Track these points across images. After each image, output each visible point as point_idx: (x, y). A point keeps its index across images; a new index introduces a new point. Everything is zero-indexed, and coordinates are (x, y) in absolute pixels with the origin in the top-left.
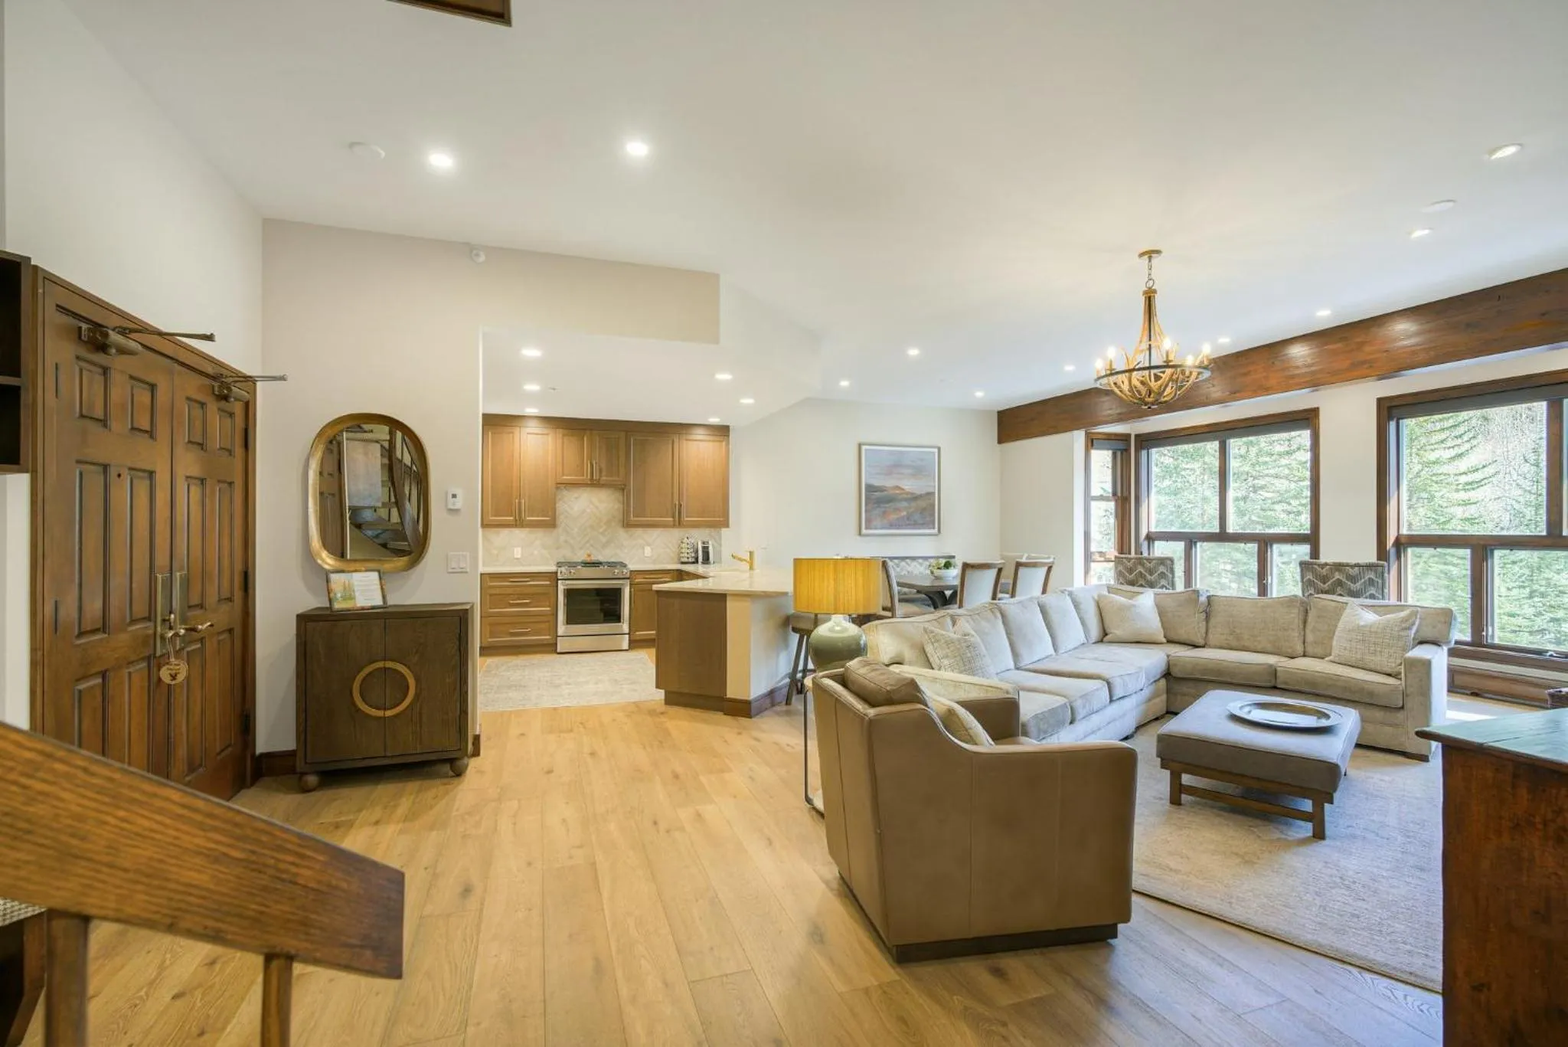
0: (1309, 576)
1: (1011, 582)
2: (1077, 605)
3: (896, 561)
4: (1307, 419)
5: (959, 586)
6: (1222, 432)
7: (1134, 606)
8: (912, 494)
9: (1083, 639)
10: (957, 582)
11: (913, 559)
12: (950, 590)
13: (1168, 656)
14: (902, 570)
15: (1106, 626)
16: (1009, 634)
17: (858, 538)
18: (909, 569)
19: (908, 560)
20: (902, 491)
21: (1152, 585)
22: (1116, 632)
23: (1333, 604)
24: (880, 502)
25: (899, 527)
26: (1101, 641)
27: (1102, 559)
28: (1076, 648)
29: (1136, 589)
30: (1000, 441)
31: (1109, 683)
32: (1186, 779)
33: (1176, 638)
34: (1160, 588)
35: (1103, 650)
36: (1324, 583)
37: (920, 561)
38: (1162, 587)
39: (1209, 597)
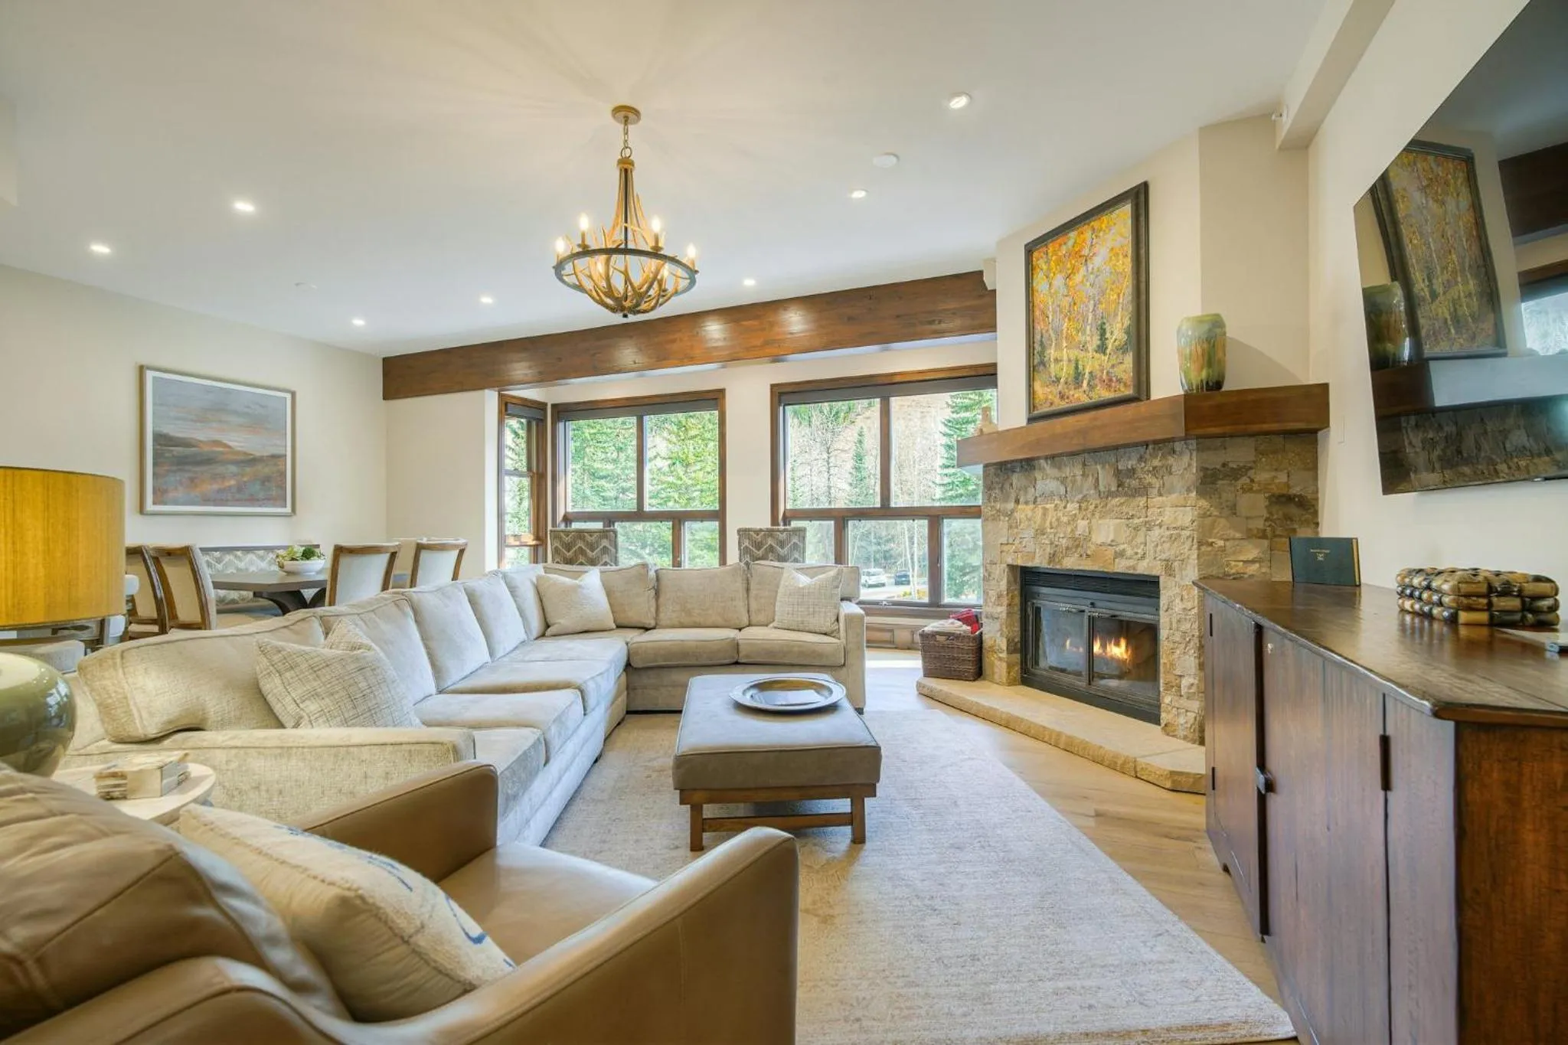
0: (747, 543)
1: (409, 572)
2: (513, 590)
3: (217, 554)
4: (713, 399)
5: (329, 583)
6: (640, 407)
7: (580, 586)
8: (245, 454)
9: (523, 636)
10: (325, 576)
11: (247, 550)
12: (314, 587)
13: (627, 644)
14: (226, 566)
15: (548, 616)
16: (425, 639)
17: (141, 517)
18: (242, 565)
19: (239, 553)
20: (227, 449)
21: (593, 562)
22: (561, 622)
23: (772, 569)
24: (182, 462)
25: (217, 503)
26: (543, 635)
27: (518, 543)
28: (516, 648)
29: (575, 568)
30: (387, 396)
31: (582, 692)
32: (709, 811)
33: (626, 622)
34: (602, 565)
35: (550, 646)
36: (759, 550)
37: (261, 553)
38: (605, 564)
39: (656, 571)
